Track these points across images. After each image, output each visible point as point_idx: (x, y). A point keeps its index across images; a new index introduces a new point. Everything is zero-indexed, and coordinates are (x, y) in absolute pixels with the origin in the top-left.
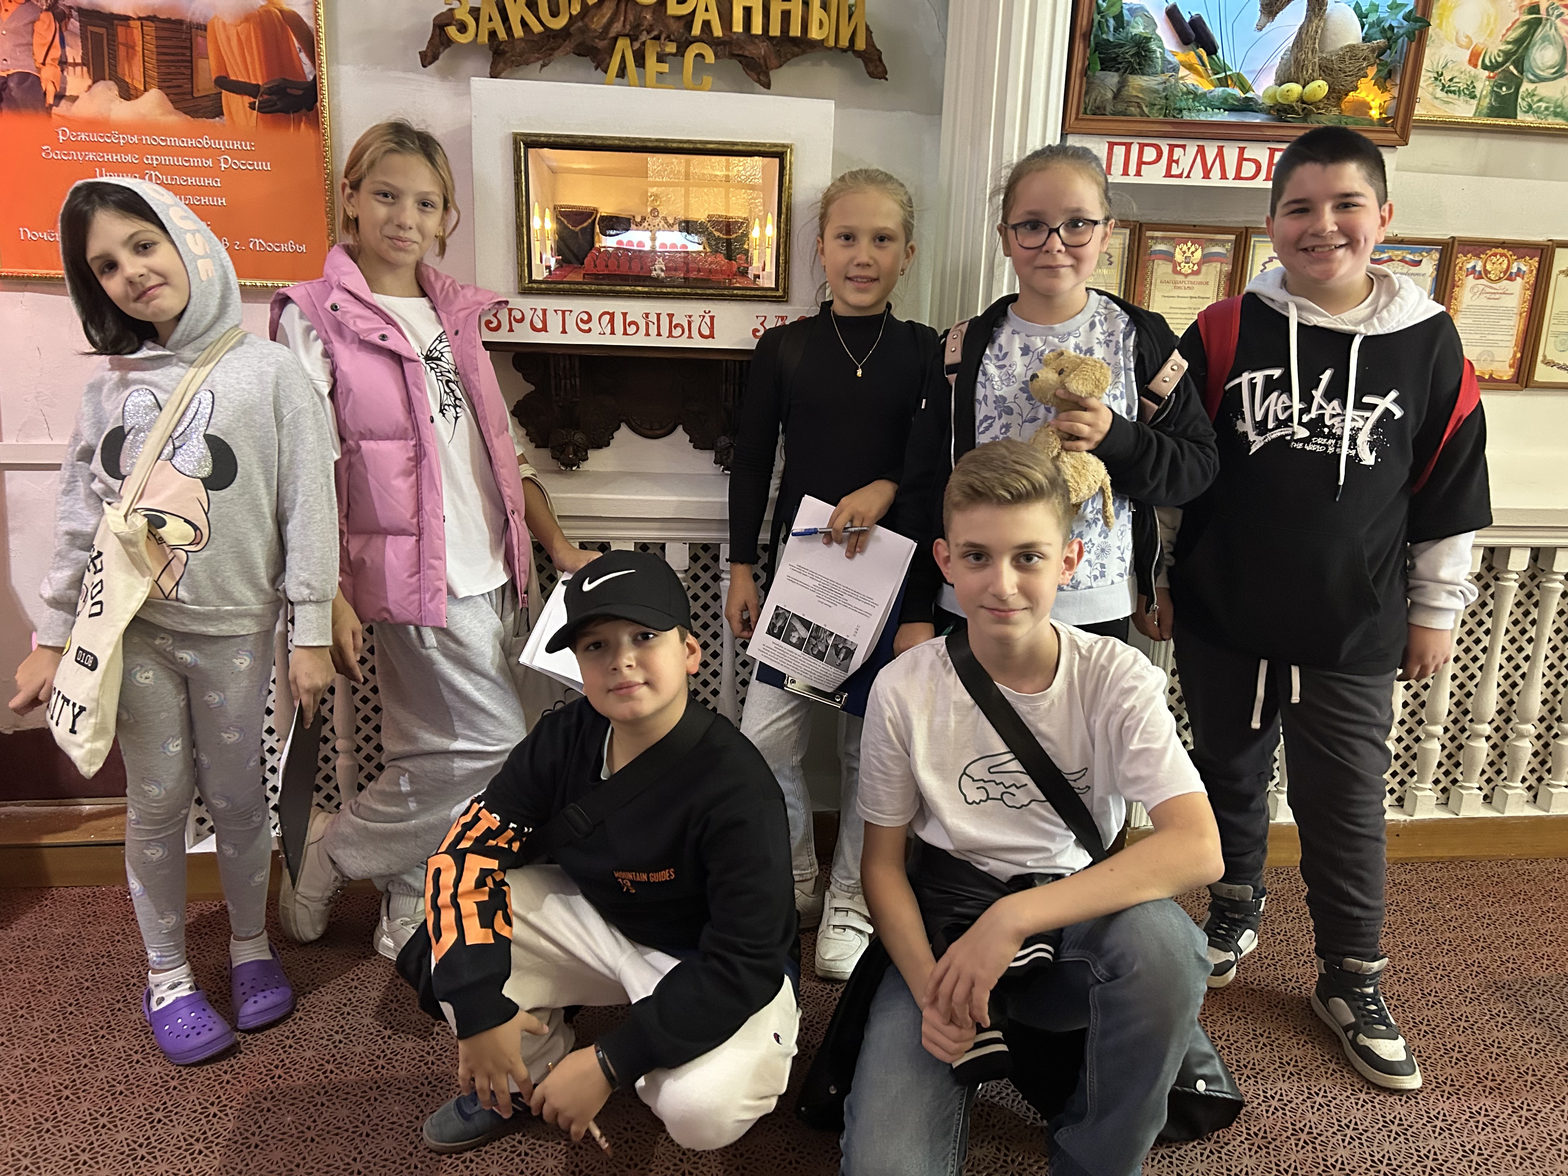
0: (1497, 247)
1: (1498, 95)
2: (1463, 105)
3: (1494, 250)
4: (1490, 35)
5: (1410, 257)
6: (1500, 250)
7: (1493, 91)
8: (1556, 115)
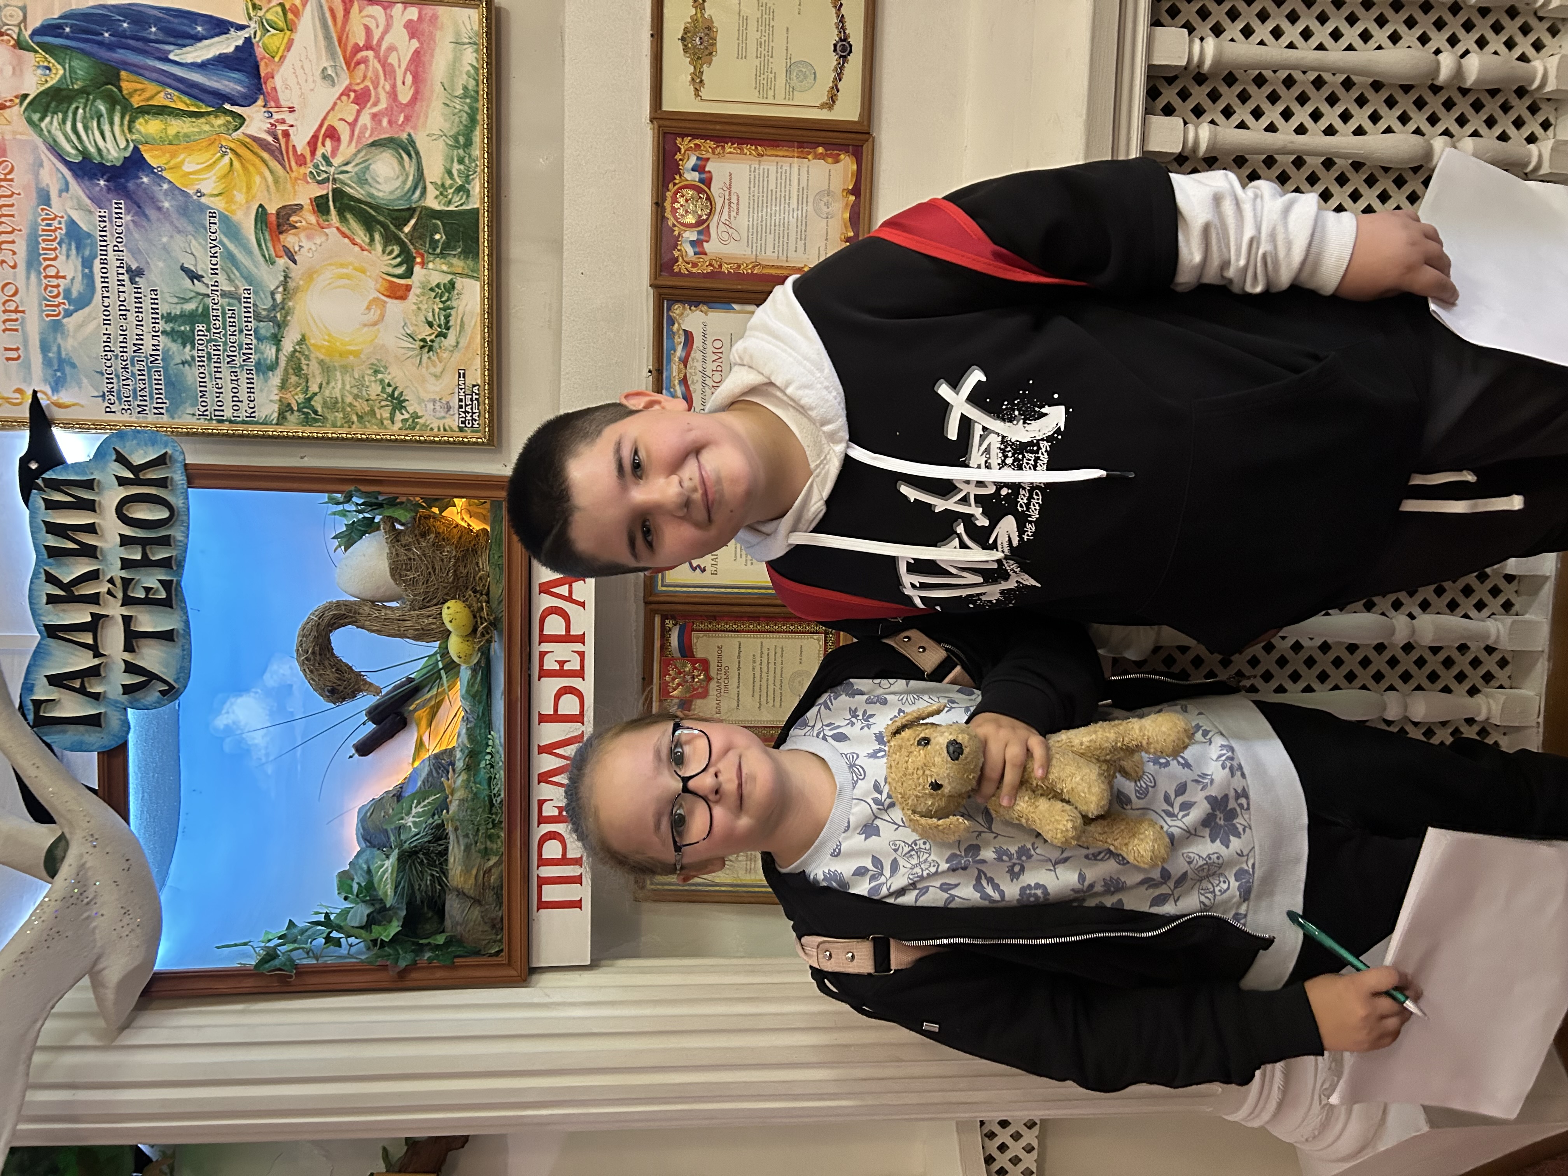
0: (664, 209)
1: (447, 246)
2: (465, 298)
3: (668, 214)
4: (363, 271)
5: (679, 352)
6: (667, 204)
7: (442, 255)
8: (468, 144)
